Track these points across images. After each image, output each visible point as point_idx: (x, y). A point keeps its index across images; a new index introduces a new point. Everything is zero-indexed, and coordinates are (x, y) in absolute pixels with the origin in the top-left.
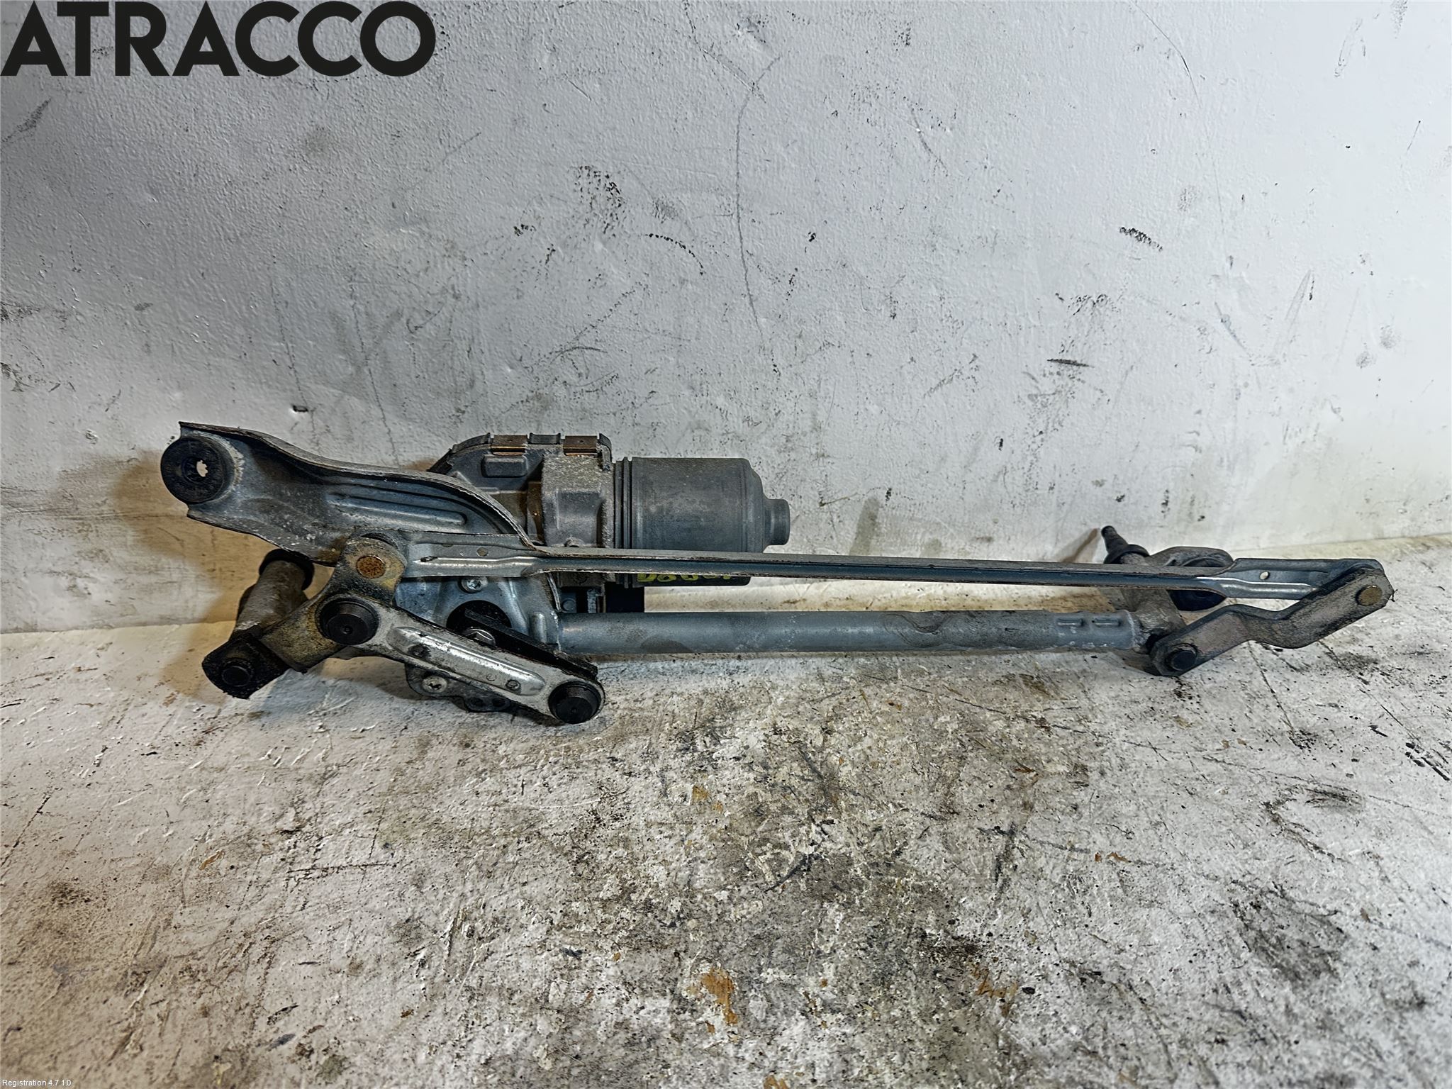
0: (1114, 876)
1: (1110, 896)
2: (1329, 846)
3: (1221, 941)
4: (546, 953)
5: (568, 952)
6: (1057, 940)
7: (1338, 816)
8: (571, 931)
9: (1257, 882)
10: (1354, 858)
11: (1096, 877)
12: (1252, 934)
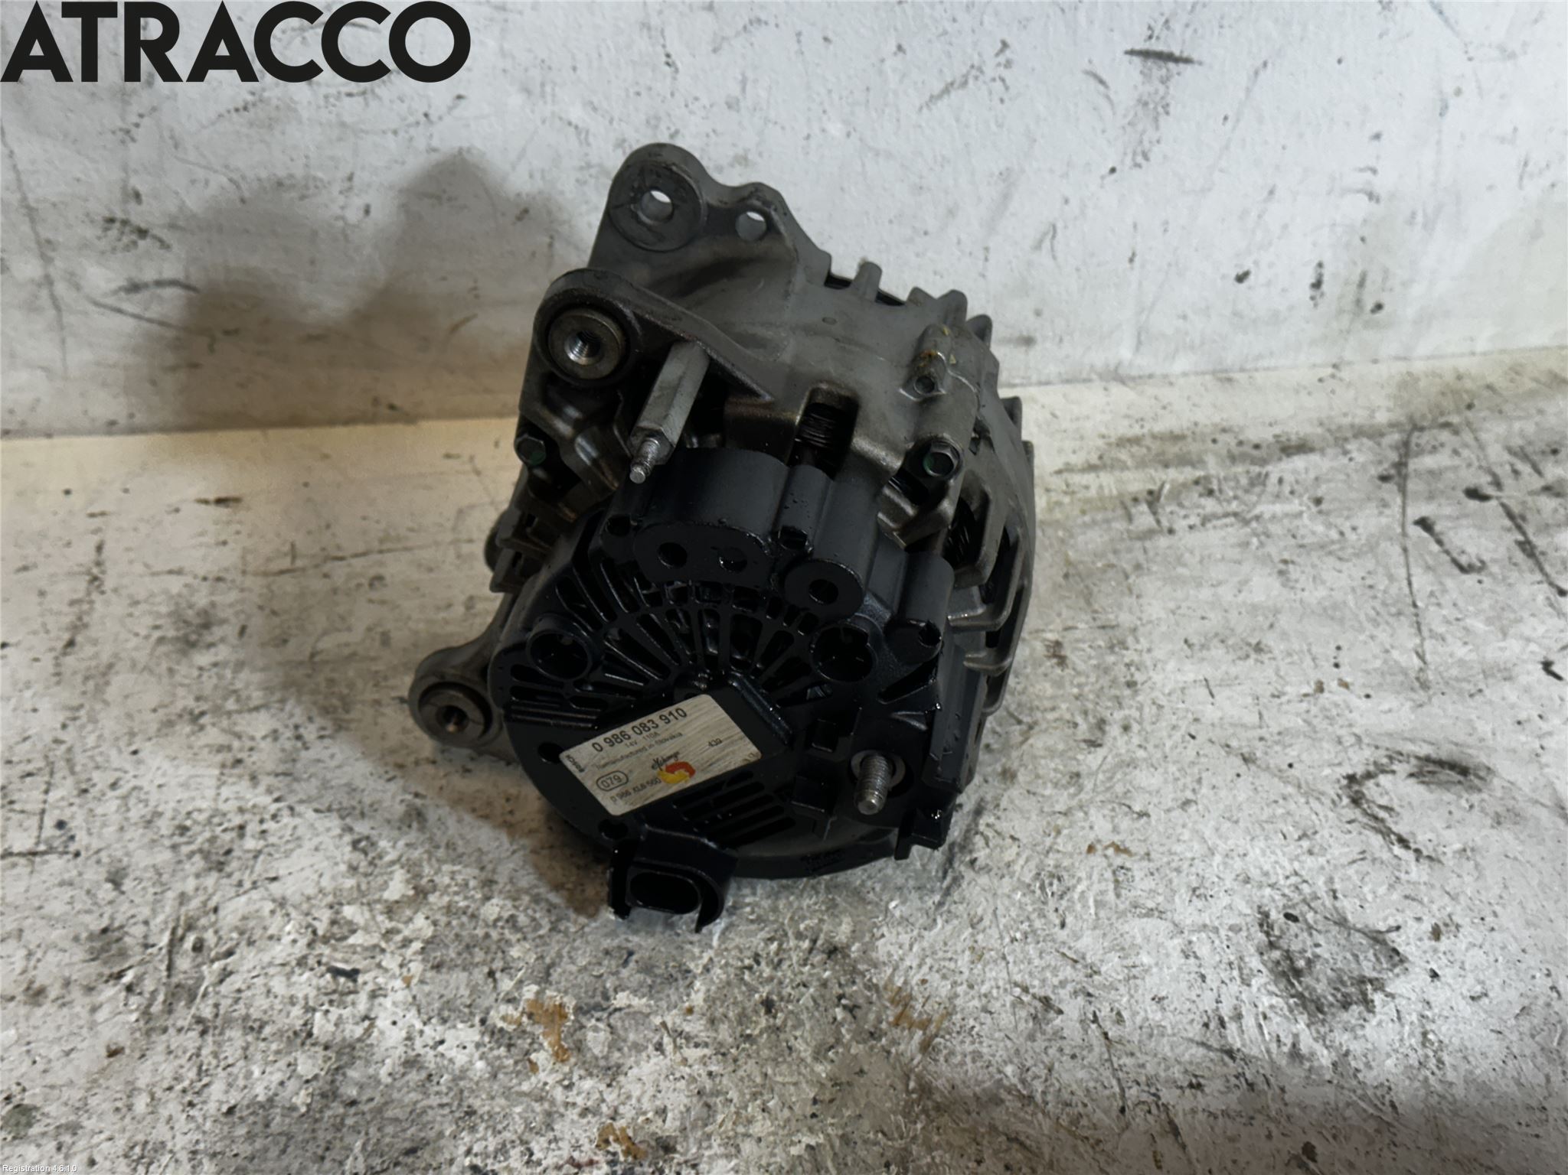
0: (1108, 875)
1: (1096, 901)
2: (1420, 838)
3: (1230, 964)
4: (307, 974)
5: (337, 972)
6: (1010, 959)
7: (1448, 797)
8: (344, 943)
9: (1304, 887)
10: (1450, 855)
11: (1083, 875)
12: (1276, 954)
